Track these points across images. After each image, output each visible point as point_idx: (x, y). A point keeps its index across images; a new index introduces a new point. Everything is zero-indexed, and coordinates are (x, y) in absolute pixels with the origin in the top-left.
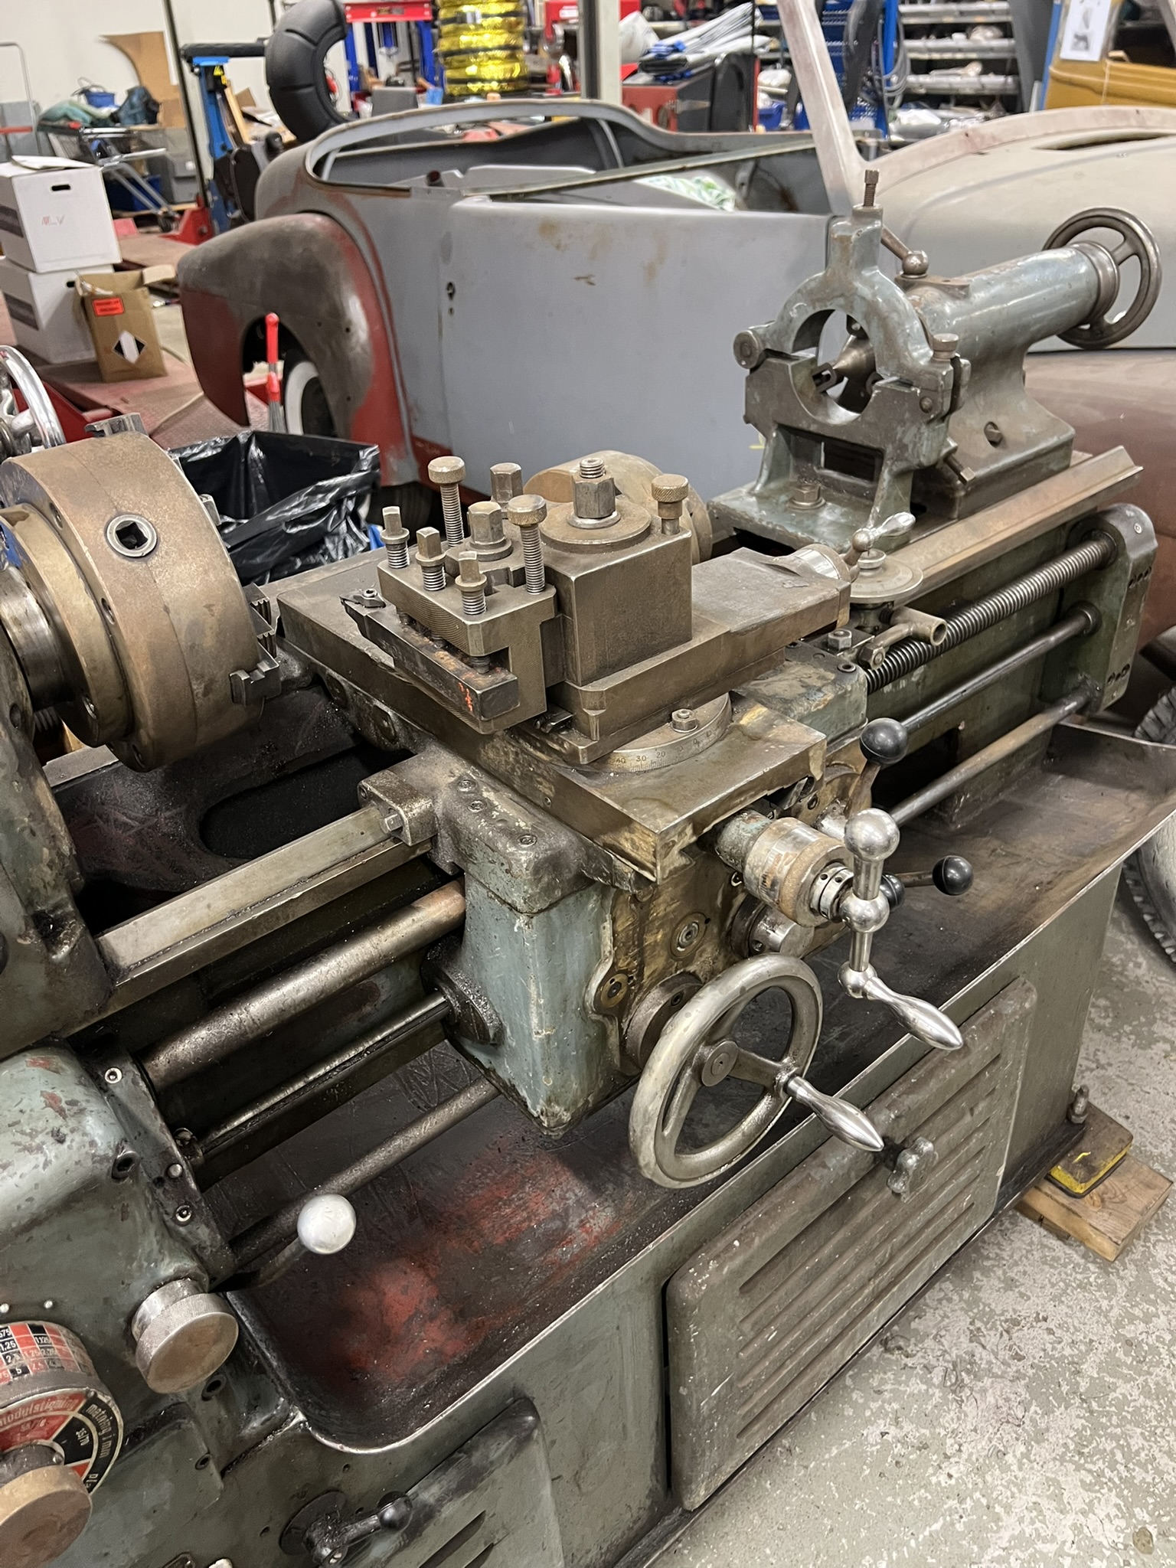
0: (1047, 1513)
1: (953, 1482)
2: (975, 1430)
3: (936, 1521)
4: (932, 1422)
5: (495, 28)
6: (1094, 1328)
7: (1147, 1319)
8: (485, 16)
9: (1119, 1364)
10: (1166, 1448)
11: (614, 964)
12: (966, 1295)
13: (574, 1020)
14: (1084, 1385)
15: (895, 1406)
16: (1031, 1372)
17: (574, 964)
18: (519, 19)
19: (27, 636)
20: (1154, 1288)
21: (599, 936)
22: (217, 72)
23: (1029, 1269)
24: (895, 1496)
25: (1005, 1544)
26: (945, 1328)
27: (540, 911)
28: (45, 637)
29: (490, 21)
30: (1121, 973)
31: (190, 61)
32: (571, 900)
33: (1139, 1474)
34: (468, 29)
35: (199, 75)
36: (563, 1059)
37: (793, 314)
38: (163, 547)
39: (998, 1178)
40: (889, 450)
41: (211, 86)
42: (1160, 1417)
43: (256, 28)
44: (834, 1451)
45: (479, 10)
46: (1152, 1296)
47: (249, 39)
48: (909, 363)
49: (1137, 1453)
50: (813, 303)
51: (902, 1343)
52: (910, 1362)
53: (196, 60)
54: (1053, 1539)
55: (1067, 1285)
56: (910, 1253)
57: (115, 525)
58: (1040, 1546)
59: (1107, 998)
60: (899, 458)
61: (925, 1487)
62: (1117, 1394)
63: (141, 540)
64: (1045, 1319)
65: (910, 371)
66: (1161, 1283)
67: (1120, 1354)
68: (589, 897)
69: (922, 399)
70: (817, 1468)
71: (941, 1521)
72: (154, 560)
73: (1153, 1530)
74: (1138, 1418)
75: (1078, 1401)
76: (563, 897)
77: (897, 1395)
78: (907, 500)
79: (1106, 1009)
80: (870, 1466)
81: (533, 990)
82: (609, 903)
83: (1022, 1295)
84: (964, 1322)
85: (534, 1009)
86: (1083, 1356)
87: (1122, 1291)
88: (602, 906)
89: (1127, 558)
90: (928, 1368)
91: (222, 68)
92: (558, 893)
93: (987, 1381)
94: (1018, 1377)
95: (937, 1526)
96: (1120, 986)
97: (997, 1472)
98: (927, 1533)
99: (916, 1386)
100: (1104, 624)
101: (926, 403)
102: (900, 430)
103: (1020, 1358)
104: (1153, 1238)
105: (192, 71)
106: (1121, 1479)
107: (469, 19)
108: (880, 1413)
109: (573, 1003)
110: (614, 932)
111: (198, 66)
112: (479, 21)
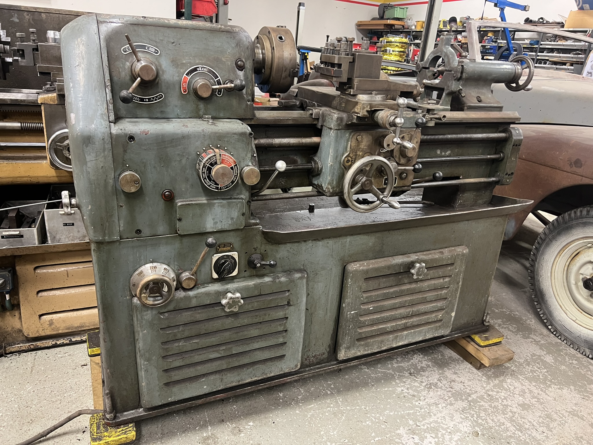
0: (447, 420)
1: (420, 405)
2: (431, 397)
3: (411, 410)
4: (419, 392)
5: (396, 55)
6: (479, 389)
7: (498, 392)
8: (393, 51)
9: (484, 398)
10: (492, 418)
11: (349, 154)
12: (440, 372)
13: (338, 164)
14: (470, 399)
15: (408, 386)
16: (454, 392)
17: (341, 149)
18: (404, 54)
19: (258, 56)
20: (503, 387)
21: (347, 145)
22: (306, 54)
23: (463, 372)
24: (401, 402)
25: (431, 421)
26: (431, 376)
27: (336, 129)
28: (260, 59)
29: (394, 53)
30: (524, 322)
31: (299, 50)
32: (343, 131)
33: (480, 421)
34: (387, 55)
35: (300, 55)
36: (334, 173)
37: (429, 58)
38: (286, 41)
39: (452, 316)
40: (446, 88)
41: (303, 58)
42: (492, 412)
43: (321, 44)
44: (386, 389)
45: (391, 49)
46: (502, 388)
47: (319, 47)
48: (452, 66)
49: (482, 417)
50: (434, 54)
51: (416, 375)
52: (417, 379)
53: (301, 50)
54: (447, 425)
55: (474, 379)
56: (418, 321)
57: (279, 36)
58: (442, 425)
59: (516, 325)
60: (447, 89)
61: (411, 404)
62: (481, 404)
63: (282, 39)
64: (464, 383)
65: (452, 68)
66: (506, 386)
67: (485, 397)
68: (347, 133)
69: (454, 74)
70: (380, 391)
71: (413, 411)
72: (283, 43)
73: (480, 433)
74: (485, 410)
75: (467, 401)
76: (341, 129)
77: (409, 384)
78: (450, 103)
79: (515, 327)
80: (396, 395)
81: (331, 151)
82: (351, 136)
83: (458, 376)
84: (437, 376)
85: (330, 156)
86: (472, 394)
87: (492, 384)
88: (349, 137)
89: (512, 138)
90: (422, 382)
91: (308, 53)
92: (341, 127)
93: (439, 390)
94: (450, 391)
95: (411, 412)
96: (522, 324)
97: (435, 407)
98: (408, 412)
99: (416, 384)
100: (505, 158)
101: (454, 75)
102: (448, 82)
103: (451, 388)
104: (507, 377)
105: (299, 53)
106: (474, 420)
107: (388, 52)
108: (404, 386)
109: (338, 159)
110: (351, 145)
111: (301, 52)
112: (391, 52)
